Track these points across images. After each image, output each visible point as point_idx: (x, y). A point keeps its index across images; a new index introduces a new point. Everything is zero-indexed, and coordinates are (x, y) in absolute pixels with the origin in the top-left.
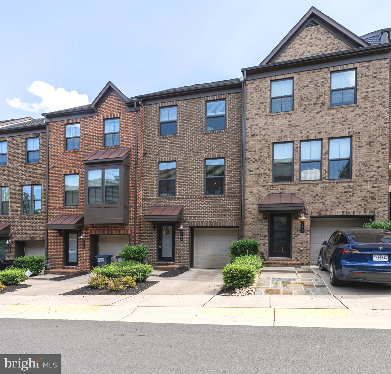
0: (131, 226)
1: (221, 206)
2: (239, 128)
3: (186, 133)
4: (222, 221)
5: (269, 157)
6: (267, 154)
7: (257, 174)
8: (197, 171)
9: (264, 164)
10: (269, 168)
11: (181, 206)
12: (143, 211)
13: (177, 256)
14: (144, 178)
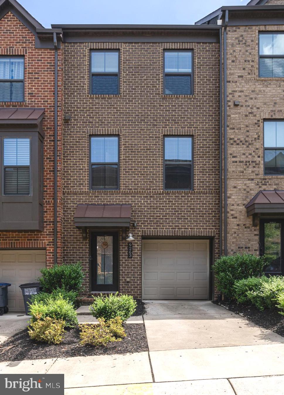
0: (47, 235)
1: (189, 206)
2: (212, 94)
3: (134, 94)
4: (190, 229)
5: (258, 139)
6: (256, 134)
7: (243, 161)
8: (151, 152)
9: (252, 148)
10: (259, 154)
11: (128, 204)
12: (66, 211)
13: (123, 282)
14: (67, 159)
